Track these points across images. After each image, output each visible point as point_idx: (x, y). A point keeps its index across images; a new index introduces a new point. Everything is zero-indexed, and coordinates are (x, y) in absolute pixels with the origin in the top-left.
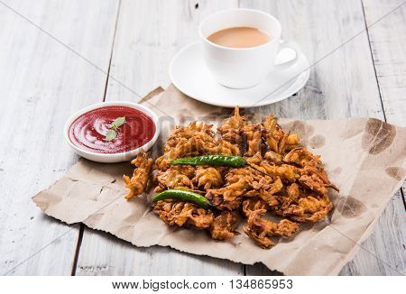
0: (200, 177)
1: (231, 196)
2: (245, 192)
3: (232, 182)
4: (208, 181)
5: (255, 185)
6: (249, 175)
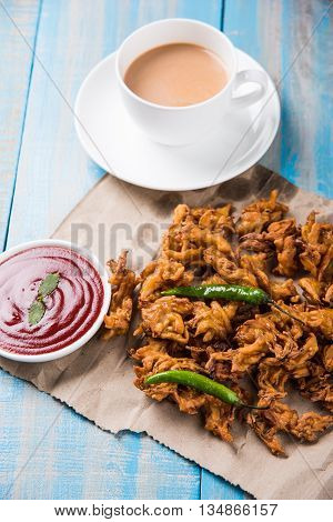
0: (199, 321)
1: (242, 363)
2: (262, 359)
3: (246, 341)
4: (209, 329)
5: (278, 350)
6: (270, 330)
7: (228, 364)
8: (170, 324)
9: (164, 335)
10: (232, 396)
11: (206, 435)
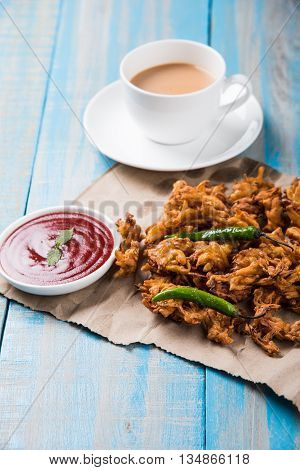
0: (199, 254)
1: (239, 283)
2: (258, 280)
3: (242, 266)
4: (209, 260)
5: (271, 271)
6: (263, 257)
7: (226, 285)
8: (174, 258)
9: (169, 267)
10: (231, 307)
11: (209, 344)
